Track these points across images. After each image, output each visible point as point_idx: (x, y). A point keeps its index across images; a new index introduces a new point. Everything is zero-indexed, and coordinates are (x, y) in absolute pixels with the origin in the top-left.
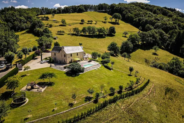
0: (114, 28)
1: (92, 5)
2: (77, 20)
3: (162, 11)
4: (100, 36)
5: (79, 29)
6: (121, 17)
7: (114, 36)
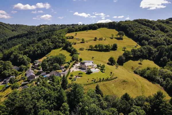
0: (116, 45)
1: (104, 23)
3: (160, 27)
4: (106, 50)
5: (93, 46)
6: (124, 34)
7: (116, 50)
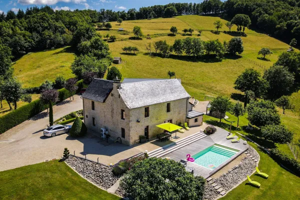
0: (240, 41)
1: (191, 4)
2: (162, 30)
4: (209, 59)
5: (167, 43)
6: (250, 21)
